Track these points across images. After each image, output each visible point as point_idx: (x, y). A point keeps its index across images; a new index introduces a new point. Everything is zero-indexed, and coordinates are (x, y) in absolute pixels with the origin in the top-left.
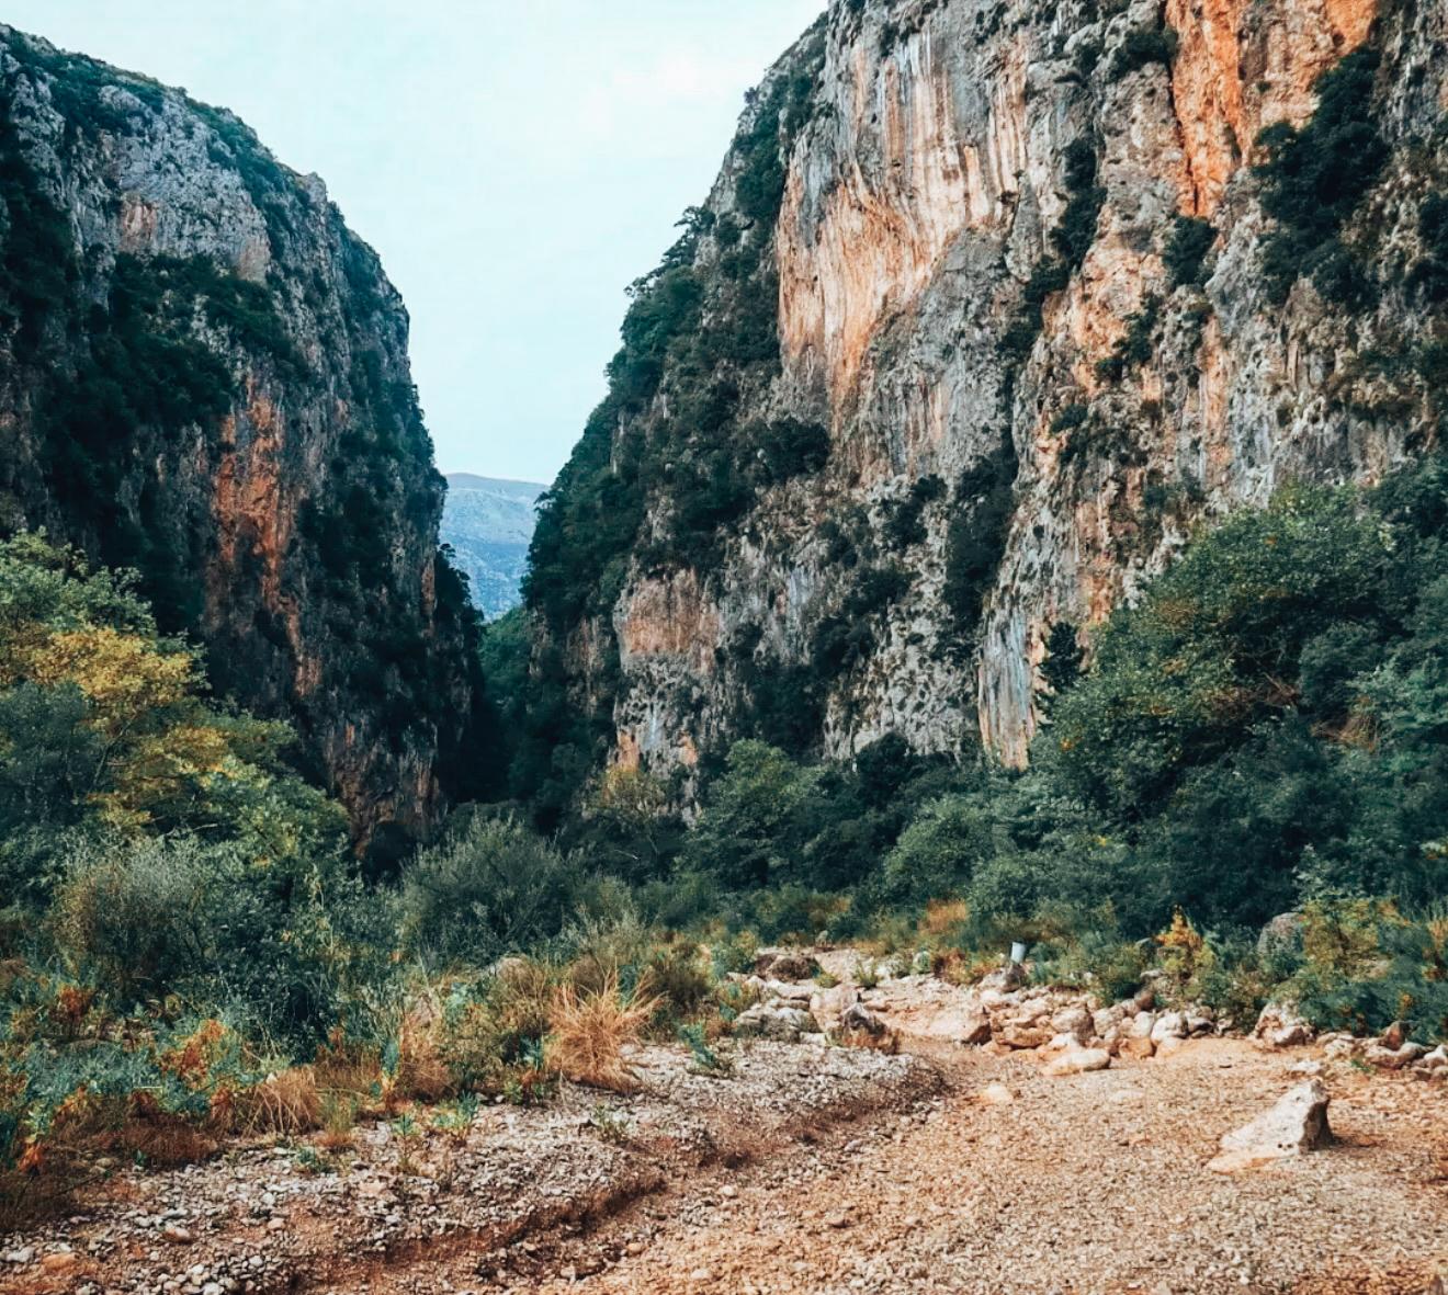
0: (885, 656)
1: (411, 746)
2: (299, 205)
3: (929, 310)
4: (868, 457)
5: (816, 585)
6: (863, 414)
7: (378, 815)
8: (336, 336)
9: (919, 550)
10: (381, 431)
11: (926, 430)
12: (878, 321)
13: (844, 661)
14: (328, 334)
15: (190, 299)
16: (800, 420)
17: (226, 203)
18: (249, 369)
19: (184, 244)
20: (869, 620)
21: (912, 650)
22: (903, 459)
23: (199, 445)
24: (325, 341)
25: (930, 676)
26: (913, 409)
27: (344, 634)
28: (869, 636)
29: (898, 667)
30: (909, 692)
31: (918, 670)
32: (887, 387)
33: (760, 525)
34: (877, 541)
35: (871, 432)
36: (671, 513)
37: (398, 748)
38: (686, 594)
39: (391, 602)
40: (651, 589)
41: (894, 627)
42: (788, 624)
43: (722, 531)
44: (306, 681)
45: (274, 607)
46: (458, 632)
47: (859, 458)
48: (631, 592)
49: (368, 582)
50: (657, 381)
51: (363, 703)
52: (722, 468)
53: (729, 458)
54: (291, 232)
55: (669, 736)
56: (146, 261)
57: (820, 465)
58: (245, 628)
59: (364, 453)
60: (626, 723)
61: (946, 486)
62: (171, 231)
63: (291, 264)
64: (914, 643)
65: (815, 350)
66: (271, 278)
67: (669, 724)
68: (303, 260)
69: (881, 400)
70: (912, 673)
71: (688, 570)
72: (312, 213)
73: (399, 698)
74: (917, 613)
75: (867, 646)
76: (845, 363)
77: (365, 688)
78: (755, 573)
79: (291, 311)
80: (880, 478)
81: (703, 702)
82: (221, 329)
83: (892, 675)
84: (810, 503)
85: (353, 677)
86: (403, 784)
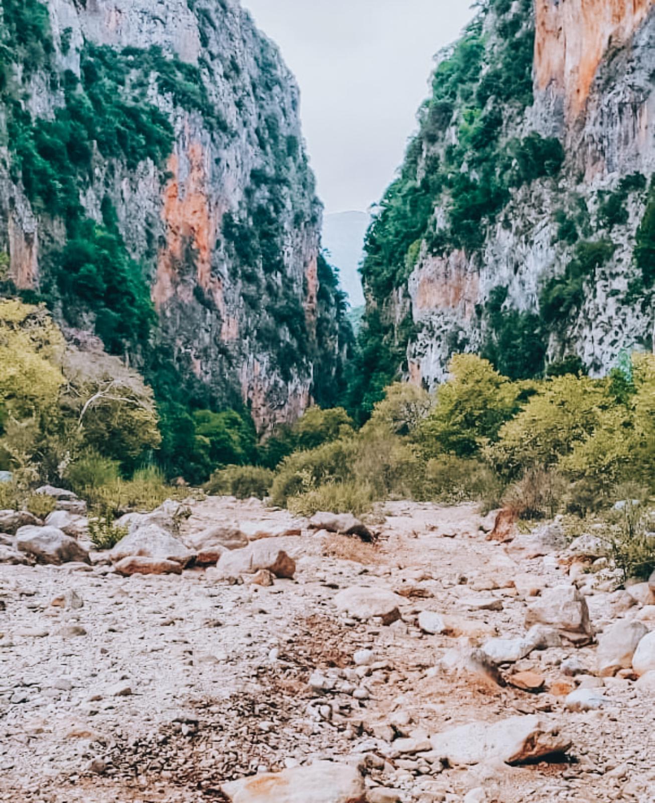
0: (592, 306)
1: (295, 376)
2: (221, 9)
3: (642, 43)
4: (590, 161)
5: (548, 257)
6: (589, 128)
7: (275, 419)
8: (246, 101)
9: (623, 228)
10: (278, 168)
11: (634, 137)
12: (604, 56)
13: (562, 309)
14: (240, 101)
15: (146, 75)
16: (544, 137)
17: (170, 8)
18: (186, 123)
19: (144, 37)
20: (583, 280)
21: (611, 300)
22: (615, 160)
23: (152, 173)
24: (239, 104)
25: (624, 320)
26: (625, 122)
27: (252, 303)
28: (581, 291)
29: (600, 314)
30: (606, 332)
31: (614, 317)
32: (608, 106)
33: (511, 215)
34: (593, 224)
35: (593, 141)
36: (451, 208)
37: (287, 378)
38: (458, 267)
39: (283, 282)
40: (433, 264)
41: (599, 285)
42: (526, 286)
43: (485, 220)
44: (228, 333)
45: (206, 284)
46: (332, 306)
47: (584, 163)
48: (421, 266)
49: (268, 269)
50: (450, 117)
51: (265, 348)
52: (488, 175)
53: (492, 168)
54: (215, 28)
55: (442, 365)
56: (119, 50)
57: (556, 170)
58: (187, 297)
59: (266, 183)
60: (414, 356)
61: (645, 179)
62: (134, 28)
63: (215, 51)
64: (613, 295)
65: (557, 84)
66: (201, 61)
67: (443, 357)
68: (224, 48)
69: (602, 116)
70: (610, 318)
71: (460, 249)
72: (230, 15)
73: (288, 345)
74: (617, 274)
75: (578, 298)
76: (578, 91)
77: (266, 338)
78: (506, 250)
79: (215, 83)
80: (598, 176)
81: (466, 341)
82: (166, 95)
83: (594, 320)
84: (547, 197)
85: (258, 331)
86: (290, 399)
